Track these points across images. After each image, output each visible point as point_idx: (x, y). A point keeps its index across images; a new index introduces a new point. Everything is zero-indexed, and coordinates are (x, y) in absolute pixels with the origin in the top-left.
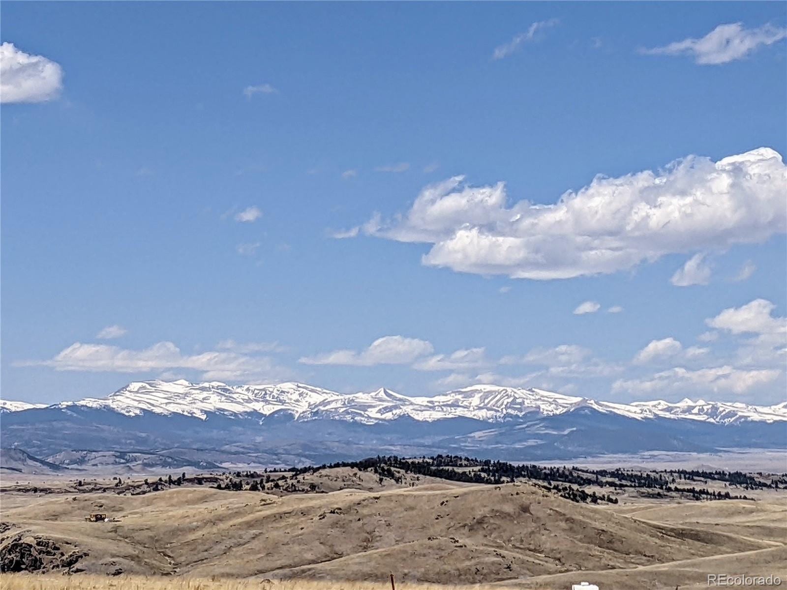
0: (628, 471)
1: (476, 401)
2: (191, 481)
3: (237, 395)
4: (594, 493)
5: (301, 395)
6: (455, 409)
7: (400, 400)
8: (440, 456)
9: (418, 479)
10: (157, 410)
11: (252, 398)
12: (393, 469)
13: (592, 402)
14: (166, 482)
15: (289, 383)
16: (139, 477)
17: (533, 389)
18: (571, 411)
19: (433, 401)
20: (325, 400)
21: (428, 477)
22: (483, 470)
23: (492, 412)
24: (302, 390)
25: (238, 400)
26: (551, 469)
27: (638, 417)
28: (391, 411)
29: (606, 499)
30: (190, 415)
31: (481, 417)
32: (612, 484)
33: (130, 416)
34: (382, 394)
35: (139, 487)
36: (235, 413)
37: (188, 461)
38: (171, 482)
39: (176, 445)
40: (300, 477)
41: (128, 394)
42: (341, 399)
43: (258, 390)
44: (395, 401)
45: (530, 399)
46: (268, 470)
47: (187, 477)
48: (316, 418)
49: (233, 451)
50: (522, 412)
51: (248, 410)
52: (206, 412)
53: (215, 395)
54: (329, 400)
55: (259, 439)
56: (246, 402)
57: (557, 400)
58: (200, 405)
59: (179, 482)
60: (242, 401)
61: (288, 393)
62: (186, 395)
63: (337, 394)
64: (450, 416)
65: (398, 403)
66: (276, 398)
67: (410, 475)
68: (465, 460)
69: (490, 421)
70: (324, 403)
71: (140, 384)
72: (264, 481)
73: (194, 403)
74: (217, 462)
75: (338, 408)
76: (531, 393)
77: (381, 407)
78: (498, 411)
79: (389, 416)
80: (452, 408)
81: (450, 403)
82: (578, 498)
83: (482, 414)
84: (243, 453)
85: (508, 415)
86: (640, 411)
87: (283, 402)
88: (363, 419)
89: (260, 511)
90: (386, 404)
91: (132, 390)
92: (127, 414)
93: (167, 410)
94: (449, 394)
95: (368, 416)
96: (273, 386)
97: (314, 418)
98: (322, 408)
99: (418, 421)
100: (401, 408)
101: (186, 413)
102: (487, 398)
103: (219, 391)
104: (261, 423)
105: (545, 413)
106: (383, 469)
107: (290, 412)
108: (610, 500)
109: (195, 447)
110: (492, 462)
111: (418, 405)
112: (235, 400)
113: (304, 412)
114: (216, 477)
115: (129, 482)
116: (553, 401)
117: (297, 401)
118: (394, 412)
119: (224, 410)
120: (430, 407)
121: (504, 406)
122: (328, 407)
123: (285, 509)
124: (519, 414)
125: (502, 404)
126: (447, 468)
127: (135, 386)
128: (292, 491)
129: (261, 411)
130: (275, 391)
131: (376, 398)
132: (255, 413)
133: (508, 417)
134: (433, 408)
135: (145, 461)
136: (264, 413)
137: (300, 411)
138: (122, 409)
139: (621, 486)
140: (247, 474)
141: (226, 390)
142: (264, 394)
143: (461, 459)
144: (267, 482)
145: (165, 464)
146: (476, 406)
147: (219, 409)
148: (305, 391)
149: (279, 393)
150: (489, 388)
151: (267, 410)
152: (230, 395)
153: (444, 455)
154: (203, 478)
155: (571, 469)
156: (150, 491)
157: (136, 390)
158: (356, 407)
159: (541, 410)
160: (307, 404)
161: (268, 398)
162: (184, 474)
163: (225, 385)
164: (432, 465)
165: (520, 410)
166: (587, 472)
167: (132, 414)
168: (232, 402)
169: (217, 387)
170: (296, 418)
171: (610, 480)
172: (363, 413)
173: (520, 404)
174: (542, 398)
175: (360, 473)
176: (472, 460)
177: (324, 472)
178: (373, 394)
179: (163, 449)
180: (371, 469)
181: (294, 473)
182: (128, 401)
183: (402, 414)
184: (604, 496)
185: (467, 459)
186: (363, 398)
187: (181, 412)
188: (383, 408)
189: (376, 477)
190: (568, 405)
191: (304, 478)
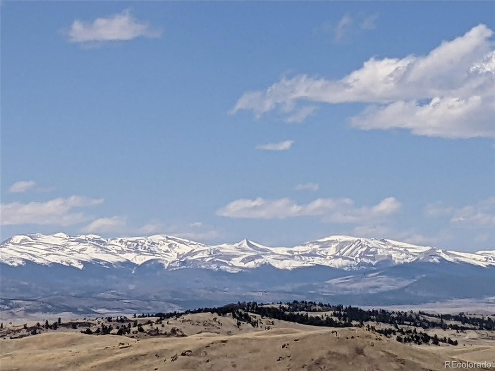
0: (470, 315)
1: (332, 250)
2: (66, 325)
3: (111, 246)
4: (436, 336)
5: (170, 246)
6: (312, 258)
7: (262, 250)
8: (295, 302)
9: (273, 323)
10: (38, 261)
11: (125, 249)
12: (250, 314)
13: (440, 251)
14: (43, 326)
15: (159, 236)
16: (19, 323)
17: (385, 240)
18: (421, 259)
19: (291, 251)
20: (192, 251)
21: (282, 321)
22: (335, 315)
23: (347, 261)
24: (171, 241)
25: (112, 251)
26: (399, 314)
27: (483, 264)
28: (253, 260)
29: (447, 341)
30: (68, 265)
31: (337, 265)
32: (455, 327)
33: (13, 266)
34: (245, 244)
35: (19, 331)
36: (109, 263)
37: (66, 307)
38: (47, 326)
39: (56, 293)
40: (164, 322)
41: (11, 246)
42: (208, 250)
43: (130, 241)
44: (257, 251)
45: (383, 248)
46: (137, 315)
47: (63, 322)
48: (185, 267)
49: (107, 298)
50: (375, 261)
51: (122, 260)
52: (83, 262)
53: (91, 247)
54: (196, 251)
55: (131, 287)
56: (120, 253)
57: (408, 249)
58: (77, 256)
59: (55, 327)
60: (116, 252)
61: (158, 244)
62: (64, 246)
63: (204, 245)
64: (309, 265)
65: (260, 252)
66: (147, 249)
67: (266, 320)
68: (319, 305)
69: (346, 269)
70: (191, 253)
71: (22, 237)
72: (132, 326)
73: (72, 254)
74: (93, 308)
75: (204, 258)
76: (383, 243)
77: (244, 257)
78: (353, 260)
79: (251, 264)
80: (310, 258)
81: (308, 253)
82: (421, 340)
83: (338, 263)
84: (118, 300)
85: (362, 264)
86: (485, 259)
87: (153, 253)
88: (227, 267)
89: (117, 353)
90: (248, 254)
91: (15, 242)
92: (11, 264)
93: (47, 260)
94: (308, 244)
95: (233, 265)
96: (145, 239)
97: (182, 267)
98: (190, 258)
99: (278, 269)
100: (263, 258)
101: (64, 263)
102: (343, 248)
103: (95, 243)
104: (133, 272)
105: (396, 261)
106: (240, 314)
107: (160, 261)
108: (451, 342)
109: (73, 294)
110: (344, 307)
111: (278, 254)
112: (110, 251)
113: (173, 262)
114: (90, 322)
115: (10, 326)
116: (405, 250)
117: (167, 251)
118: (256, 261)
119: (100, 260)
120: (290, 257)
121: (358, 256)
122: (195, 257)
123: (141, 351)
124: (372, 262)
125: (357, 253)
126: (300, 313)
127: (18, 239)
128: (155, 335)
129: (134, 261)
130: (146, 243)
131: (239, 248)
132: (128, 263)
133: (362, 265)
134: (292, 257)
135: (27, 307)
136: (137, 263)
137: (170, 260)
138: (6, 260)
139: (463, 329)
140: (117, 319)
141: (101, 242)
142: (137, 246)
143: (315, 304)
144: (134, 326)
145: (45, 310)
146: (332, 255)
147: (95, 260)
148: (173, 242)
149: (149, 244)
150: (344, 238)
151: (139, 260)
152: (105, 246)
153: (299, 301)
154: (78, 323)
155: (417, 313)
156: (28, 335)
157: (18, 242)
158: (221, 256)
159: (393, 259)
160: (176, 254)
161: (140, 249)
162: (60, 319)
163: (100, 237)
164: (287, 311)
165: (373, 259)
166: (432, 316)
167: (15, 264)
168: (107, 253)
169: (93, 239)
170: (166, 267)
171: (453, 323)
172: (227, 262)
173: (372, 253)
174: (394, 248)
175: (219, 318)
176: (326, 305)
177: (186, 317)
178: (237, 245)
179: (44, 297)
180: (229, 314)
181: (159, 318)
182: (11, 252)
183: (264, 263)
184: (445, 338)
185: (321, 305)
186: (226, 248)
187: (61, 263)
188: (246, 258)
189: (235, 321)
190: (418, 254)
191: (168, 323)
